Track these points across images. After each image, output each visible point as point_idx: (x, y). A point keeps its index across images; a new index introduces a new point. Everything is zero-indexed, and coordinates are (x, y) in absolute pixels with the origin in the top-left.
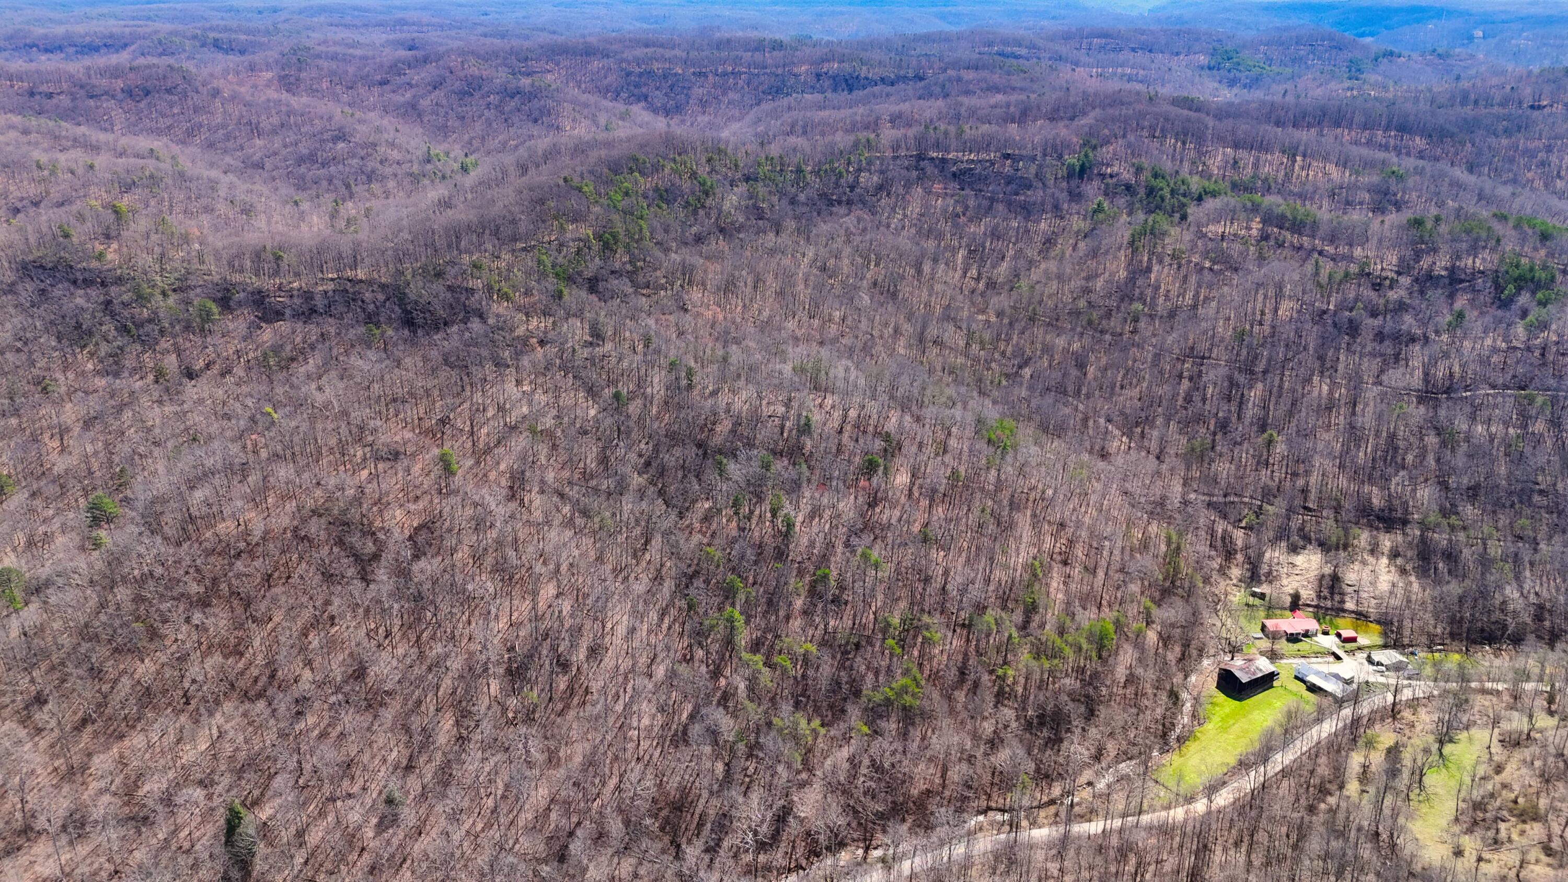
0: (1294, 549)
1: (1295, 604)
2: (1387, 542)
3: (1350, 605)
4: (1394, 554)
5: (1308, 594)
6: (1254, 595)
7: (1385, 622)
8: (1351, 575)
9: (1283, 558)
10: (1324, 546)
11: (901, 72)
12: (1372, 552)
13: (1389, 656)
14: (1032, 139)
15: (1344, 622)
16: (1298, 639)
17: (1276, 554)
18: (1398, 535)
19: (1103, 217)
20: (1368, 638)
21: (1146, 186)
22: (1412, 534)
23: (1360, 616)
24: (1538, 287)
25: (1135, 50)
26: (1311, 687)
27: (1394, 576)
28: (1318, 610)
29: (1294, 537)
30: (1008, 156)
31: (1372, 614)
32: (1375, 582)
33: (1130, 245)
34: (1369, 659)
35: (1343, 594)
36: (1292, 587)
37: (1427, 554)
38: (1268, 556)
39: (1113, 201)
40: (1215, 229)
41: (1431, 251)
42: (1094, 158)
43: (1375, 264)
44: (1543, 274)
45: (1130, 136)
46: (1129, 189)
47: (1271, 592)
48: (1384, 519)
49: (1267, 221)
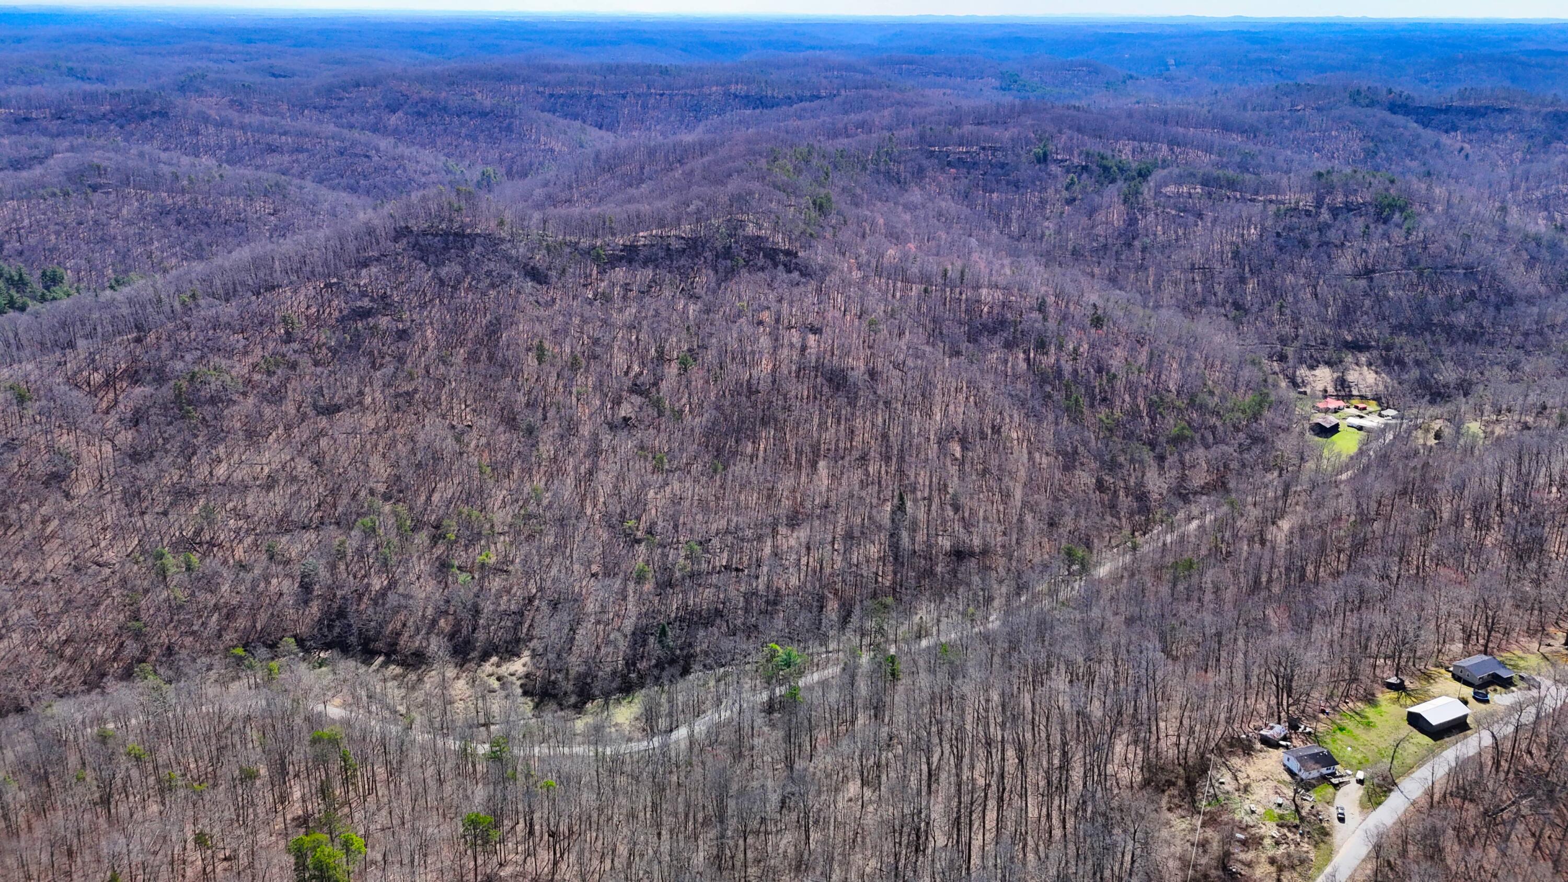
0: (1312, 368)
1: (1325, 394)
2: (1363, 359)
3: (1355, 392)
4: (1370, 364)
5: (1331, 390)
6: (1300, 393)
7: (1377, 399)
8: (1352, 376)
9: (1308, 373)
10: (1329, 363)
11: (799, 92)
12: (1357, 364)
13: (1391, 412)
14: (1005, 135)
15: (1355, 402)
16: (1336, 411)
17: (1302, 372)
18: (1368, 354)
19: (1077, 187)
20: (1373, 406)
21: (1099, 166)
22: (1375, 353)
23: (1363, 398)
24: (1402, 210)
25: (937, 74)
26: (1360, 428)
27: (1373, 375)
28: (1338, 397)
29: (1309, 361)
30: (984, 148)
31: (1369, 395)
32: (1364, 380)
33: (1125, 202)
34: (1380, 415)
35: (1349, 387)
36: (1319, 387)
37: (1387, 362)
38: (1298, 373)
39: (1079, 177)
40: (1170, 189)
41: (1329, 193)
42: (1051, 147)
43: (1297, 203)
44: (1401, 203)
45: (1069, 132)
46: (1085, 168)
47: (1308, 390)
48: (1357, 347)
49: (1205, 183)
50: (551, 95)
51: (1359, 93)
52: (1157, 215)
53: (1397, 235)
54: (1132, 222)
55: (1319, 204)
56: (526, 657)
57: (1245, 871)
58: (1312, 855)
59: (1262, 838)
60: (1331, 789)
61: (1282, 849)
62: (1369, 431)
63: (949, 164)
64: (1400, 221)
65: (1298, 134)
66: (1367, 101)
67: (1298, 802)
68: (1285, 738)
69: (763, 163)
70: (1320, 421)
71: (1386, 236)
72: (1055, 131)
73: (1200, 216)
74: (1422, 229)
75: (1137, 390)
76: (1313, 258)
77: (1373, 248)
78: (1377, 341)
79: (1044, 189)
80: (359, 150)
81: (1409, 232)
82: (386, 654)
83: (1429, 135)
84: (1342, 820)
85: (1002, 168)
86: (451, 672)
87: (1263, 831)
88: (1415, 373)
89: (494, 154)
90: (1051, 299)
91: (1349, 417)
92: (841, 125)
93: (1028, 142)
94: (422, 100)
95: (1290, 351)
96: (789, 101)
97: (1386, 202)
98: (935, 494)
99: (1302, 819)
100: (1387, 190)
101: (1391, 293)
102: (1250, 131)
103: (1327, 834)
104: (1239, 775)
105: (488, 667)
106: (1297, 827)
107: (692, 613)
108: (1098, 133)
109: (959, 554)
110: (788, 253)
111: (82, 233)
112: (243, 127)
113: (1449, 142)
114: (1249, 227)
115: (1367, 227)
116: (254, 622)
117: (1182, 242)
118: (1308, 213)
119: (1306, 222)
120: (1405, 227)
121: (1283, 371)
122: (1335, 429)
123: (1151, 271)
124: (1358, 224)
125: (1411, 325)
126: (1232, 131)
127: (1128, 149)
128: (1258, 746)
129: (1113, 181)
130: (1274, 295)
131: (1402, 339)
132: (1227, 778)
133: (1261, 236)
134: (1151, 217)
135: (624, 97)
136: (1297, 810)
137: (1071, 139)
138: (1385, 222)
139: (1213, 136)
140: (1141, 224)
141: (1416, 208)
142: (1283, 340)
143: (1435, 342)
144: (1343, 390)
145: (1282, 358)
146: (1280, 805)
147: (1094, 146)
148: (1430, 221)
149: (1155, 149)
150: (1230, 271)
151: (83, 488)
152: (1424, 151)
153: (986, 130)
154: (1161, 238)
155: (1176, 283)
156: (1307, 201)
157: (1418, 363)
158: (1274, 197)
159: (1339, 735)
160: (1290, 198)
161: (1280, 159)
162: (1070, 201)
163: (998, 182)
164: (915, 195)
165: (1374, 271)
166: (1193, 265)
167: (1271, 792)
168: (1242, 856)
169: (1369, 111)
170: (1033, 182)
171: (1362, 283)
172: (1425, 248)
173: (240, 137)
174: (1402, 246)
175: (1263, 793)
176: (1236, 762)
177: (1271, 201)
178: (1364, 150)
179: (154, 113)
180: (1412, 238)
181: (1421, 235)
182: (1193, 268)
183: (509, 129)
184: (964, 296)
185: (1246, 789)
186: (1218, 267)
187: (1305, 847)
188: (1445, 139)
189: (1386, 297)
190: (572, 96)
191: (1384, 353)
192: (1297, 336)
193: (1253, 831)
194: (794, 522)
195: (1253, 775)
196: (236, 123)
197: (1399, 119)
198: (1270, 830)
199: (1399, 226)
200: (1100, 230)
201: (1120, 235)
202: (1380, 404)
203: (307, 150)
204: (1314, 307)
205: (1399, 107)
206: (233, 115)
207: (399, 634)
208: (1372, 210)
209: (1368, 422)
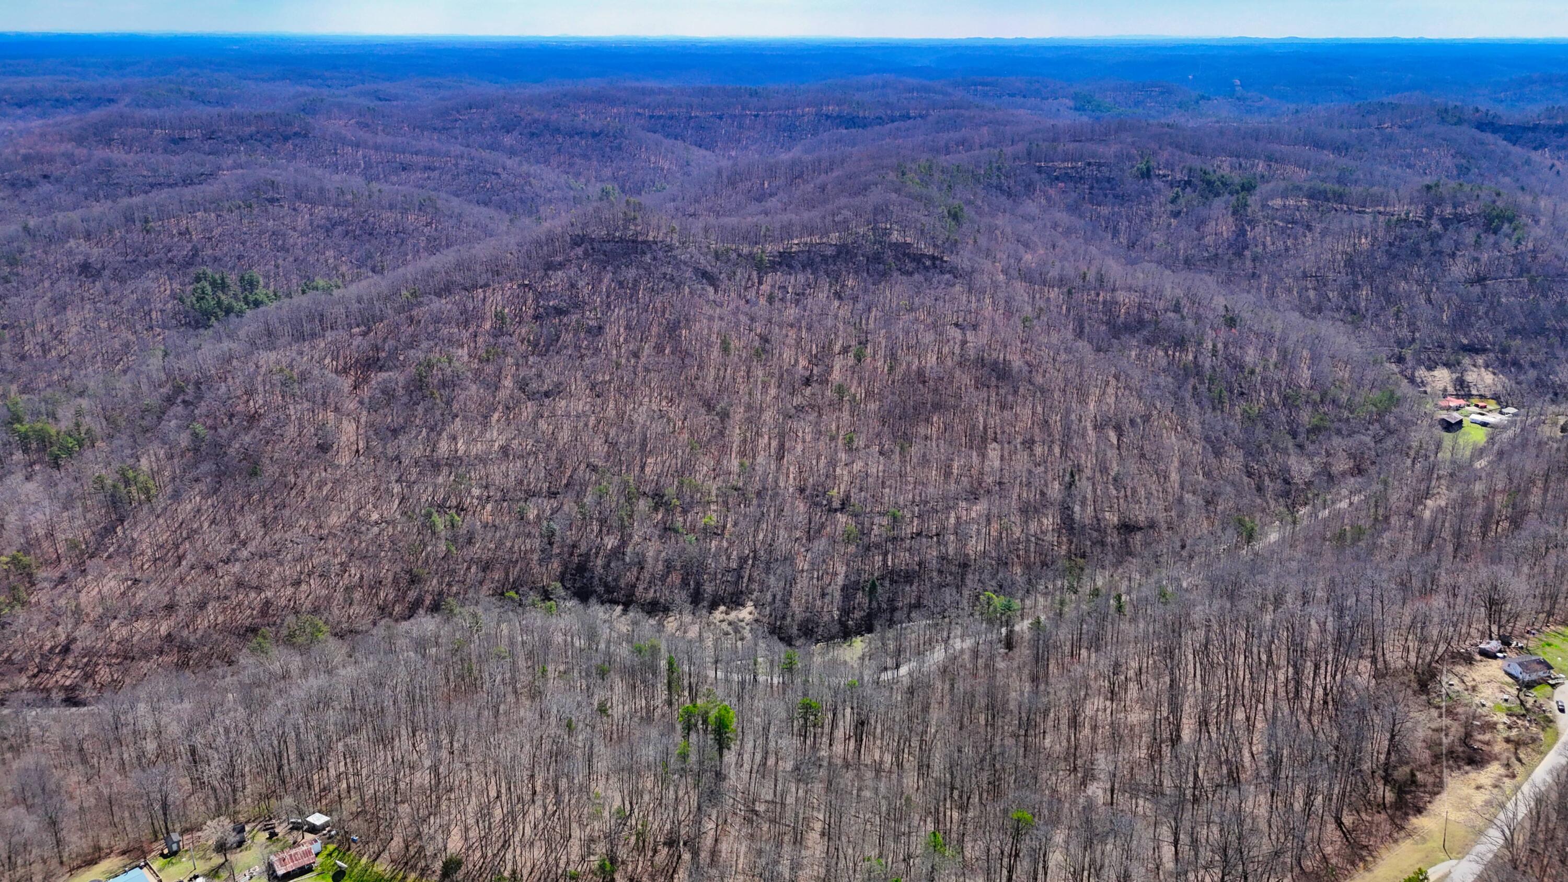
0: (1430, 369)
1: (1445, 393)
2: (1480, 362)
3: (1474, 392)
4: (1487, 366)
5: (1450, 389)
6: (1421, 392)
7: (1496, 398)
8: (1471, 377)
9: (1426, 373)
10: (1447, 365)
11: (889, 112)
12: (1475, 366)
13: (1511, 410)
14: (1109, 151)
15: (1475, 401)
16: (1458, 409)
17: (1421, 373)
18: (1484, 356)
19: (1182, 201)
20: (1492, 405)
21: (1203, 181)
22: (1491, 355)
23: (1482, 397)
24: (1510, 221)
25: (1012, 95)
26: (1484, 424)
27: (1491, 376)
28: (1458, 396)
29: (1427, 363)
30: (1089, 164)
31: (1488, 394)
32: (1482, 380)
33: (1234, 213)
34: (1501, 413)
35: (1468, 387)
36: (1440, 386)
37: (1504, 364)
38: (1416, 374)
39: (1183, 189)
40: (1278, 202)
41: (1438, 205)
42: (1153, 164)
43: (1407, 214)
44: (1508, 213)
45: (1170, 149)
46: (1188, 183)
47: (1429, 390)
48: (1472, 349)
49: (1311, 196)
50: (651, 117)
51: (1446, 111)
52: (1265, 226)
53: (1507, 245)
54: (1242, 233)
55: (1429, 215)
56: (750, 606)
57: (1485, 748)
58: (1542, 736)
59: (1496, 724)
60: (1549, 688)
61: (1514, 732)
62: (1494, 426)
63: (1057, 178)
64: (1510, 231)
65: (1389, 151)
66: (1455, 119)
67: (1522, 697)
68: (1500, 651)
69: (892, 176)
70: (1445, 417)
71: (1496, 245)
72: (1157, 147)
73: (1309, 228)
74: (1531, 239)
75: (1271, 386)
76: (1427, 265)
77: (1485, 257)
78: (1493, 344)
79: (1149, 203)
80: (489, 168)
81: (1519, 241)
82: (624, 604)
83: (1517, 151)
84: (1562, 711)
85: (1109, 182)
86: (688, 618)
87: (1495, 719)
88: (1532, 374)
89: (607, 172)
90: (1184, 302)
91: (1471, 414)
92: (942, 143)
93: (1130, 157)
94: (535, 121)
95: (1408, 353)
96: (880, 121)
97: (1495, 213)
98: (1098, 475)
99: (1527, 710)
100: (1494, 202)
101: (1503, 300)
102: (1341, 148)
103: (1551, 721)
104: (1465, 679)
105: (719, 614)
106: (1524, 715)
107: (892, 572)
108: (1197, 150)
109: (1127, 528)
110: (933, 258)
111: (265, 240)
112: (377, 148)
113: (1538, 159)
114: (1360, 238)
115: (1479, 236)
116: (507, 575)
117: (1292, 252)
118: (1419, 224)
119: (1416, 233)
120: (1514, 238)
121: (1401, 372)
122: (1460, 423)
123: (1265, 278)
124: (1469, 236)
125: (1524, 329)
126: (1323, 148)
127: (1226, 166)
128: (1478, 657)
129: (1217, 195)
130: (1388, 301)
131: (1517, 342)
132: (1455, 681)
133: (1373, 245)
134: (1259, 229)
135: (720, 118)
136: (1522, 703)
137: (1173, 155)
138: (1495, 233)
139: (1307, 152)
140: (1249, 235)
141: (1524, 219)
142: (1400, 343)
143: (1551, 346)
144: (1463, 389)
145: (1400, 360)
146: (1506, 700)
147: (1196, 162)
148: (1538, 232)
149: (1252, 166)
150: (1344, 279)
151: (344, 459)
152: (1515, 168)
153: (1090, 147)
154: (1271, 248)
155: (1289, 290)
156: (1417, 212)
157: (1533, 365)
158: (1381, 209)
159: (1548, 649)
160: (1399, 210)
161: (1377, 174)
162: (1176, 214)
163: (1106, 196)
164: (1031, 207)
165: (1485, 279)
166: (1304, 272)
167: (1496, 691)
168: (1480, 737)
169: (1458, 129)
170: (1138, 197)
171: (1477, 289)
172: (1535, 257)
173: (375, 157)
174: (1513, 255)
175: (1489, 692)
176: (1461, 669)
177: (1380, 213)
178: (1457, 166)
179: (295, 134)
180: (1522, 248)
181: (1530, 245)
182: (1305, 276)
183: (619, 148)
184: (1101, 299)
185: (1474, 689)
186: (1331, 275)
187: (1534, 729)
188: (1536, 156)
189: (1499, 303)
190: (672, 118)
191: (1500, 355)
192: (1414, 340)
193: (1487, 719)
194: (973, 496)
195: (1478, 679)
196: (370, 143)
197: (1488, 137)
198: (1501, 718)
199: (1506, 235)
200: (1209, 240)
201: (1230, 246)
202: (1499, 403)
203: (439, 168)
204: (1428, 311)
205: (1487, 125)
206: (362, 134)
207: (634, 586)
208: (1481, 221)
209: (1489, 418)
